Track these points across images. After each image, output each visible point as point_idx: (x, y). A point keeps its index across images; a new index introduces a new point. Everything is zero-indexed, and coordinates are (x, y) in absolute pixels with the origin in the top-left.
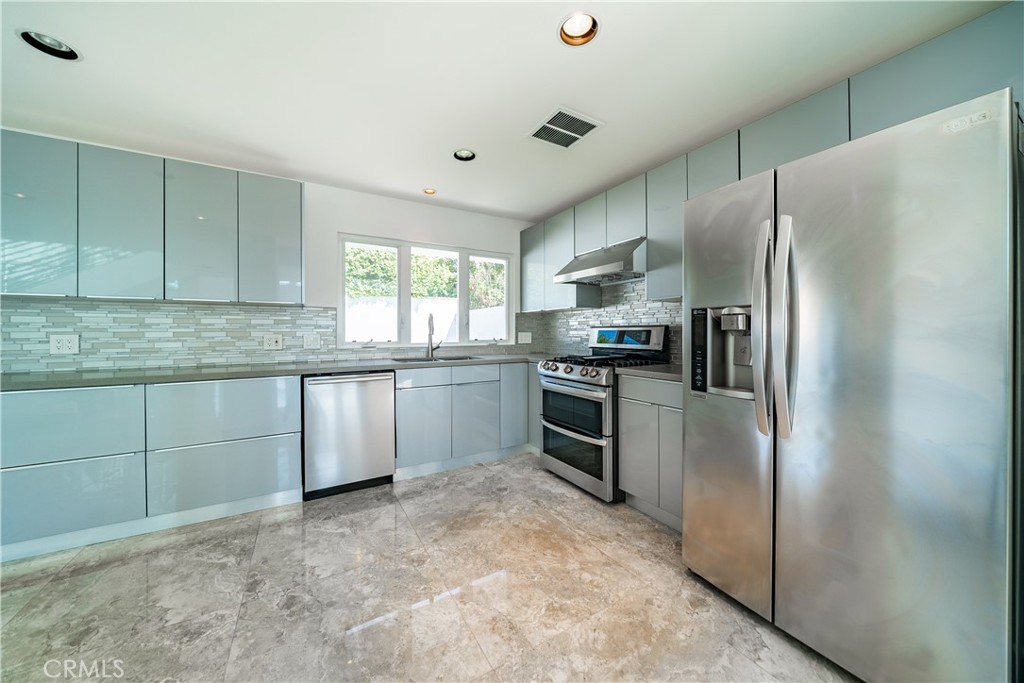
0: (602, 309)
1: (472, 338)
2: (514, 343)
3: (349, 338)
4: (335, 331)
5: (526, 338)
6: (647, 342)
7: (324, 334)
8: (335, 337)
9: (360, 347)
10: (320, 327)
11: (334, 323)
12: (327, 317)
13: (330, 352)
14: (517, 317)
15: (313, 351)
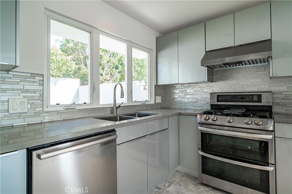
0: (214, 83)
1: (134, 100)
2: (153, 103)
3: (53, 102)
4: (42, 95)
5: (159, 100)
6: (260, 101)
7: (32, 98)
8: (42, 101)
9: (62, 109)
10: (27, 91)
11: (41, 88)
12: (34, 82)
13: (37, 114)
14: (155, 87)
15: (20, 115)
